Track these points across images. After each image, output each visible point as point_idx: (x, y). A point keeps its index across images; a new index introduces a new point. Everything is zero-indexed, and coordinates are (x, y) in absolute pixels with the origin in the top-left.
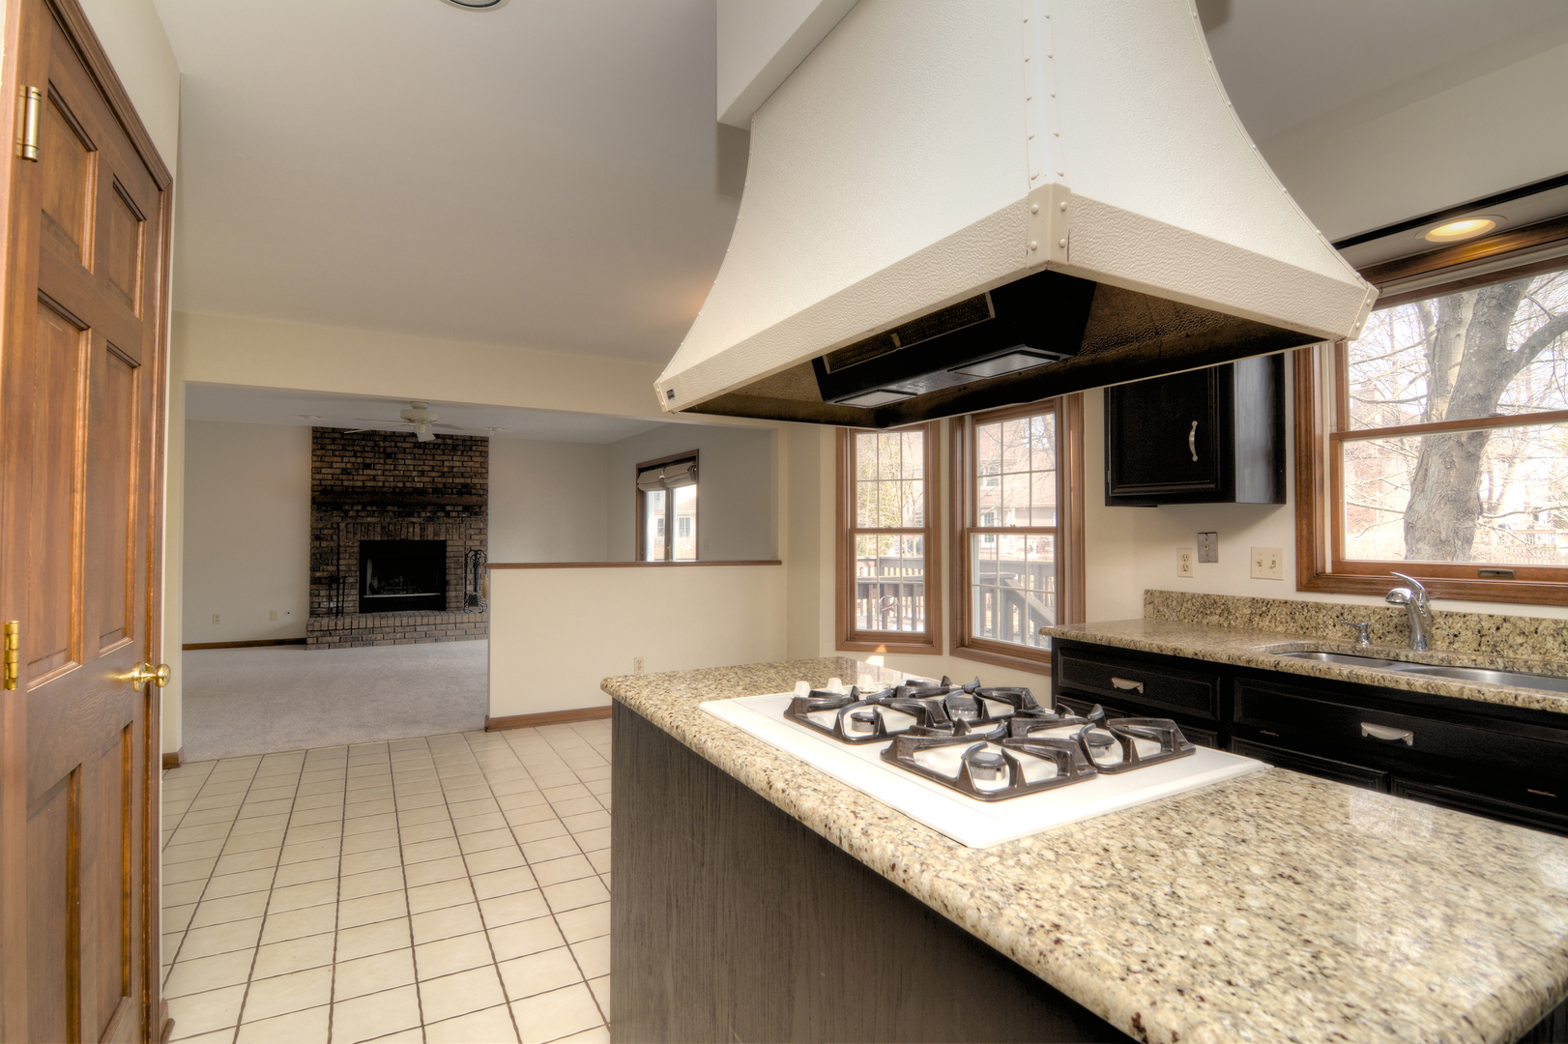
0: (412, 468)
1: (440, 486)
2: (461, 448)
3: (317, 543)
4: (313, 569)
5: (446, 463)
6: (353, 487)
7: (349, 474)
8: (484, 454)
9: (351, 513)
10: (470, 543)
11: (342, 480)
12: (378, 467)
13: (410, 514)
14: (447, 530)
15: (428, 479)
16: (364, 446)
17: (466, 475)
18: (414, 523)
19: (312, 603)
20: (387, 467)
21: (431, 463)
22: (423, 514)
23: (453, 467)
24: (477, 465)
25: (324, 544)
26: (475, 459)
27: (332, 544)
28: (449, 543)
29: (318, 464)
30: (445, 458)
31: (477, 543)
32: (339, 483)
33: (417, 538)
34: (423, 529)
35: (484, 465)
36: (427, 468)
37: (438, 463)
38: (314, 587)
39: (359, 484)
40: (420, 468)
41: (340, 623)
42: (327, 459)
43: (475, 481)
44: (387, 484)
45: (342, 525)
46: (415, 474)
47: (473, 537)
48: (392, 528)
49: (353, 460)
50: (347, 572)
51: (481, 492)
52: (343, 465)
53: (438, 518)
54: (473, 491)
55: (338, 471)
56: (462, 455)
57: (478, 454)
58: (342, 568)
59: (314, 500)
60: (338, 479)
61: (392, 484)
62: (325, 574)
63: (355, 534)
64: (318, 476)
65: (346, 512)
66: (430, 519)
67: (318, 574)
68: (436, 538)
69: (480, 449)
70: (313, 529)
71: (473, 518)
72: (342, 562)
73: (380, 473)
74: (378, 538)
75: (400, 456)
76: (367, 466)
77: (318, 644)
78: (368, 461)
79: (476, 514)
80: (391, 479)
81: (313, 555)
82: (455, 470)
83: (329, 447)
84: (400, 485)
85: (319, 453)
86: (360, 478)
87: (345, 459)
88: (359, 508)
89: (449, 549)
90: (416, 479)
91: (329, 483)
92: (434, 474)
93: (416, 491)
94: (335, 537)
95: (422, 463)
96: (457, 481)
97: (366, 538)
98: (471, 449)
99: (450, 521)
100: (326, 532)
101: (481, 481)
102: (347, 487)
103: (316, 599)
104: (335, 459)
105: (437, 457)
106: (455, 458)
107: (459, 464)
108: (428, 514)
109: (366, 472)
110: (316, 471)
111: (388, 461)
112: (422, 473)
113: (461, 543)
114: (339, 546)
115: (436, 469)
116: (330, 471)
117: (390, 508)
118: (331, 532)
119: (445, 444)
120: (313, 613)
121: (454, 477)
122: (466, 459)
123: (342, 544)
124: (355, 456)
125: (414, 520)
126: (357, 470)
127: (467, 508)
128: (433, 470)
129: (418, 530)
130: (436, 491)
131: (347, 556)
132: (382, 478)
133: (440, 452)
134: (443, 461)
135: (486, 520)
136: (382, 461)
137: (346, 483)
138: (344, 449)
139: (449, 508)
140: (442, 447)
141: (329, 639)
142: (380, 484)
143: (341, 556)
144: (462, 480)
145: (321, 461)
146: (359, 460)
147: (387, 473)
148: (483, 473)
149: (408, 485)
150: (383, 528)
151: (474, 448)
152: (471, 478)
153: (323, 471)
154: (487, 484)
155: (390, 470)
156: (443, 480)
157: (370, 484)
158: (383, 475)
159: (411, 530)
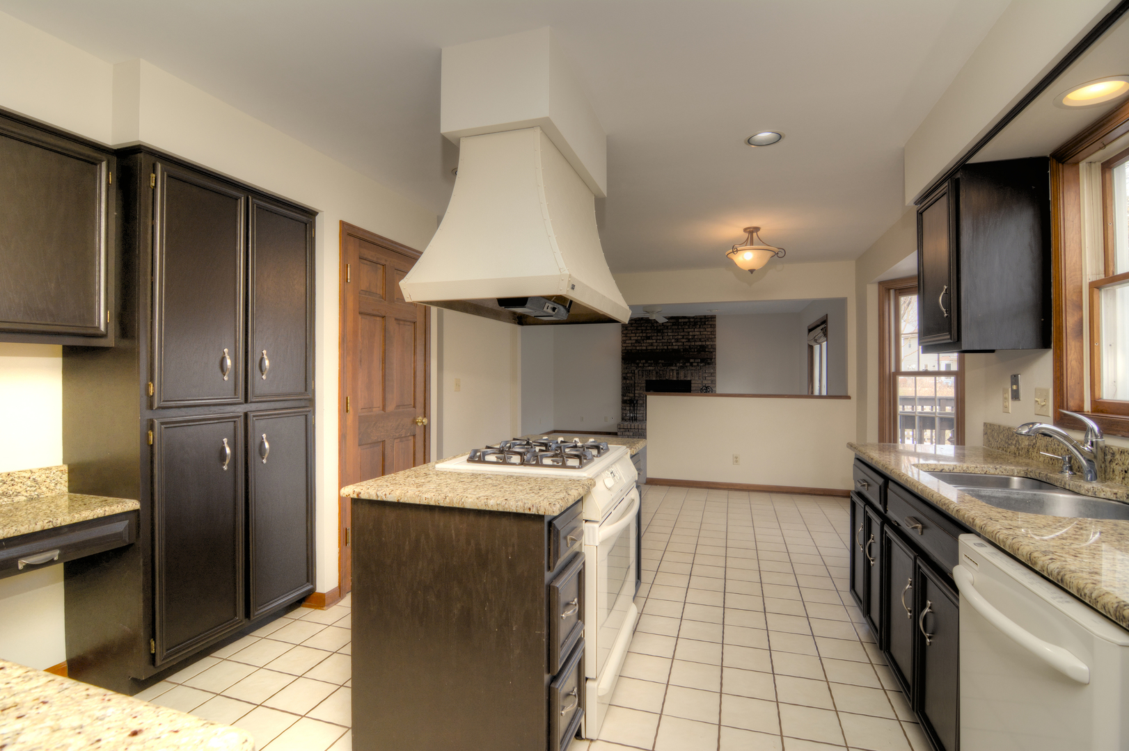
0: (671, 337)
1: (687, 347)
2: (699, 323)
3: (624, 381)
4: (623, 395)
5: (691, 334)
6: (641, 350)
7: (639, 343)
8: (713, 326)
9: (640, 365)
10: (705, 382)
11: (636, 346)
12: (654, 338)
13: (671, 365)
14: (692, 374)
15: (680, 344)
16: (646, 327)
17: (703, 340)
18: (673, 370)
19: (623, 413)
20: (659, 338)
21: (682, 334)
22: (678, 365)
23: (695, 335)
24: (709, 333)
25: (628, 382)
26: (707, 330)
27: (632, 382)
28: (693, 382)
29: (624, 338)
30: (689, 330)
31: (709, 382)
32: (634, 348)
33: (675, 379)
34: (678, 374)
35: (713, 333)
36: (680, 337)
37: (686, 334)
38: (624, 405)
39: (644, 348)
40: (676, 337)
41: (633, 425)
42: (628, 335)
43: (708, 343)
44: (658, 348)
45: (636, 371)
46: (673, 341)
47: (707, 379)
48: (661, 373)
49: (641, 335)
50: (639, 397)
51: (712, 350)
52: (636, 338)
53: (686, 367)
54: (707, 350)
55: (634, 341)
56: (700, 327)
57: (709, 326)
58: (636, 395)
59: (623, 359)
60: (634, 346)
61: (661, 347)
62: (628, 398)
63: (643, 376)
64: (625, 345)
65: (638, 364)
66: (682, 367)
67: (625, 398)
68: (685, 380)
69: (711, 323)
70: (623, 373)
71: (707, 366)
72: (636, 392)
73: (654, 341)
74: (654, 379)
75: (666, 331)
76: (648, 338)
77: (623, 436)
78: (649, 335)
79: (709, 364)
80: (661, 344)
81: (623, 387)
82: (696, 337)
83: (629, 329)
84: (666, 347)
85: (625, 332)
86: (644, 345)
87: (637, 335)
88: (644, 361)
89: (692, 385)
90: (674, 344)
91: (630, 348)
92: (684, 340)
93: (674, 351)
94: (633, 378)
95: (676, 334)
96: (697, 344)
97: (648, 379)
98: (705, 324)
99: (693, 368)
100: (628, 375)
101: (712, 343)
102: (638, 350)
103: (624, 412)
104: (633, 335)
105: (685, 330)
106: (696, 330)
107: (698, 333)
108: (681, 364)
109: (648, 341)
110: (624, 342)
111: (659, 334)
112: (677, 340)
113: (700, 382)
114: (635, 383)
115: (685, 337)
116: (630, 342)
117: (660, 361)
118: (631, 375)
119: (690, 322)
120: (623, 419)
121: (695, 341)
122: (702, 330)
123: (636, 381)
124: (642, 332)
125: (673, 368)
126: (643, 340)
127: (703, 360)
128: (683, 338)
129: (675, 374)
130: (685, 350)
131: (639, 389)
132: (656, 344)
133: (687, 327)
134: (689, 332)
135: (714, 368)
136: (656, 334)
137: (638, 348)
138: (637, 329)
139: (692, 361)
140: (688, 324)
141: (628, 433)
142: (655, 348)
143: (636, 388)
144: (700, 343)
145: (626, 336)
146: (644, 335)
147: (658, 341)
148: (712, 337)
149: (670, 347)
150: (657, 373)
151: (707, 323)
152: (705, 341)
153: (627, 342)
154: (715, 345)
155: (660, 340)
156: (689, 344)
157: (650, 348)
158: (656, 342)
159: (671, 374)
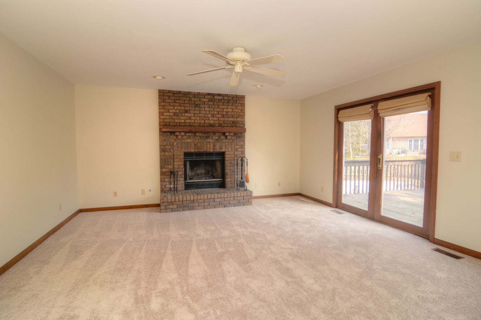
0: (208, 112)
1: (222, 122)
2: (232, 101)
3: (163, 153)
4: (162, 167)
5: (225, 110)
6: (180, 123)
7: (177, 116)
8: (243, 105)
9: (179, 137)
10: (237, 153)
11: (174, 119)
12: (192, 112)
13: (207, 137)
14: (226, 146)
15: (216, 119)
16: (184, 100)
17: (235, 116)
18: (210, 142)
19: (161, 185)
20: (196, 112)
21: (217, 110)
22: (214, 138)
23: (228, 112)
24: (240, 111)
25: (166, 154)
26: (239, 108)
27: (170, 154)
28: (227, 153)
29: (162, 110)
30: (224, 107)
31: (240, 153)
32: (173, 121)
33: (212, 151)
34: (214, 146)
35: (243, 110)
36: (215, 113)
37: (221, 110)
38: (162, 177)
39: (183, 121)
40: (212, 113)
41: (177, 198)
42: (166, 107)
43: (239, 119)
44: (196, 121)
45: (175, 144)
46: (210, 115)
47: (238, 150)
48: (199, 145)
49: (179, 108)
50: (178, 168)
51: (242, 125)
52: (174, 111)
53: (221, 139)
54: (238, 125)
55: (172, 114)
56: (232, 105)
57: (240, 105)
58: (176, 166)
59: (160, 130)
60: (172, 119)
61: (199, 121)
62: (167, 170)
63: (181, 148)
64: (162, 117)
65: (177, 136)
66: (217, 140)
67: (164, 170)
68: (221, 151)
69: (241, 102)
70: (160, 145)
71: (238, 139)
72: (175, 163)
73: (192, 115)
74: (193, 151)
75: (202, 106)
76: (186, 111)
77: (166, 210)
78: (187, 109)
79: (239, 137)
80: (198, 119)
81: (161, 160)
82: (229, 113)
83: (167, 101)
84: (203, 122)
85: (162, 104)
86: (183, 118)
87: (175, 108)
88: (183, 134)
89: (227, 156)
90: (210, 119)
91: (168, 120)
92: (219, 116)
93: (211, 125)
94: (172, 150)
95: (213, 110)
96: (230, 119)
97: (187, 151)
98: (236, 102)
99: (227, 141)
100: (167, 147)
101: (242, 120)
102: (177, 123)
103: (164, 183)
104: (171, 107)
105: (220, 107)
106: (229, 107)
107: (230, 110)
108: (217, 138)
109: (186, 114)
110: (161, 114)
111: (197, 109)
112: (213, 115)
113: (232, 153)
114: (174, 155)
115: (220, 113)
116: (168, 114)
117: (198, 134)
118: (169, 147)
119: (224, 99)
120: (162, 191)
121: (228, 117)
122: (234, 107)
123: (175, 153)
124: (180, 106)
125: (210, 140)
126: (182, 113)
127: (235, 134)
128: (218, 114)
129: (212, 146)
130: (220, 125)
131: (178, 160)
132: (194, 118)
133: (221, 104)
134: (223, 109)
135: (244, 141)
136: (193, 109)
137: (176, 121)
138: (175, 102)
139: (227, 134)
140: (222, 101)
141: (172, 206)
142: (193, 121)
143: (175, 160)
144: (232, 119)
145: (164, 109)
146: (182, 108)
147: (196, 115)
148: (242, 115)
149: (207, 121)
150: (195, 145)
151: (238, 102)
152: (237, 118)
153: (165, 114)
154: (244, 121)
155: (197, 114)
156: (223, 119)
157: (188, 121)
158: (194, 116)
159: (208, 146)
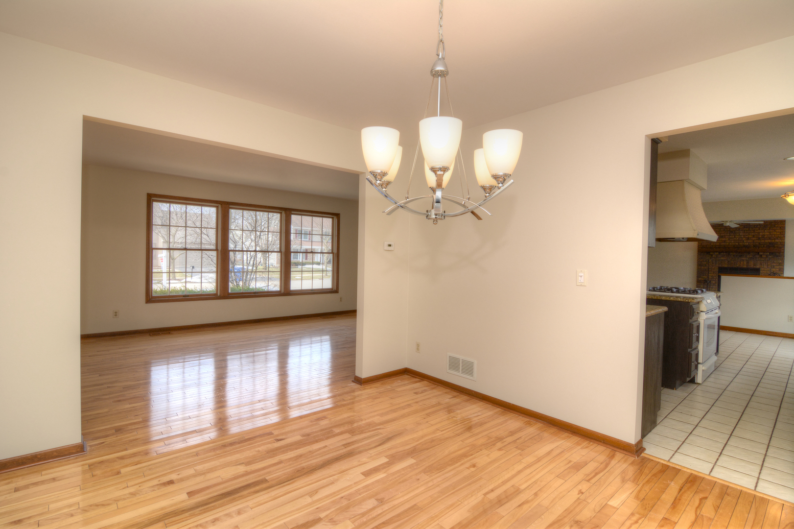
0: (743, 236)
1: (757, 244)
2: (769, 226)
3: (700, 267)
4: (698, 277)
5: (761, 234)
8: (783, 228)
9: (714, 256)
10: (773, 270)
12: (726, 237)
13: (742, 256)
14: (761, 264)
15: (751, 241)
16: (720, 229)
17: (772, 238)
18: (743, 260)
20: (731, 237)
21: (753, 234)
22: (748, 256)
23: (764, 235)
24: (779, 234)
25: (702, 268)
26: (778, 231)
27: (706, 268)
28: (761, 268)
30: (759, 231)
31: (777, 270)
33: (745, 267)
34: (748, 263)
35: (783, 233)
36: (750, 236)
37: (757, 234)
40: (747, 237)
43: (777, 241)
44: (730, 244)
45: (710, 260)
46: (744, 239)
47: (775, 267)
48: (733, 262)
50: (711, 279)
51: (781, 246)
53: (756, 258)
54: (776, 246)
56: (770, 229)
57: (779, 228)
58: (710, 277)
59: (698, 251)
61: (733, 244)
62: (703, 279)
63: (716, 264)
65: (712, 255)
66: (752, 258)
67: (700, 279)
68: (755, 267)
69: (780, 226)
70: (698, 261)
71: (776, 258)
72: (710, 275)
73: (727, 239)
74: (726, 266)
75: (737, 232)
78: (722, 235)
79: (777, 256)
80: (733, 241)
81: (698, 271)
82: (765, 236)
84: (737, 244)
88: (717, 253)
89: (761, 271)
90: (745, 241)
91: (705, 244)
92: (754, 239)
93: (744, 246)
94: (707, 265)
95: (748, 234)
96: (767, 241)
97: (720, 266)
98: (775, 227)
99: (762, 259)
100: (703, 263)
101: (781, 241)
105: (756, 231)
106: (765, 231)
107: (767, 233)
108: (751, 256)
111: (732, 234)
112: (748, 239)
113: (768, 269)
115: (755, 236)
117: (731, 253)
118: (705, 263)
119: (760, 225)
121: (765, 239)
122: (772, 231)
123: (710, 268)
125: (743, 259)
127: (771, 253)
128: (753, 237)
129: (745, 263)
130: (755, 246)
131: (712, 273)
132: (728, 241)
134: (759, 233)
135: (783, 260)
136: (728, 234)
139: (761, 254)
140: (758, 226)
142: (728, 244)
143: (710, 272)
144: (770, 241)
148: (781, 237)
149: (741, 244)
150: (728, 262)
151: (776, 226)
152: (775, 239)
154: (784, 242)
155: (732, 238)
156: (759, 241)
157: (723, 244)
158: (729, 240)
159: (742, 263)
